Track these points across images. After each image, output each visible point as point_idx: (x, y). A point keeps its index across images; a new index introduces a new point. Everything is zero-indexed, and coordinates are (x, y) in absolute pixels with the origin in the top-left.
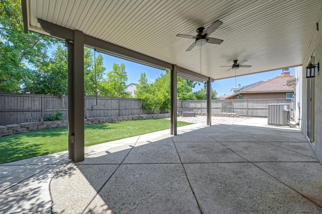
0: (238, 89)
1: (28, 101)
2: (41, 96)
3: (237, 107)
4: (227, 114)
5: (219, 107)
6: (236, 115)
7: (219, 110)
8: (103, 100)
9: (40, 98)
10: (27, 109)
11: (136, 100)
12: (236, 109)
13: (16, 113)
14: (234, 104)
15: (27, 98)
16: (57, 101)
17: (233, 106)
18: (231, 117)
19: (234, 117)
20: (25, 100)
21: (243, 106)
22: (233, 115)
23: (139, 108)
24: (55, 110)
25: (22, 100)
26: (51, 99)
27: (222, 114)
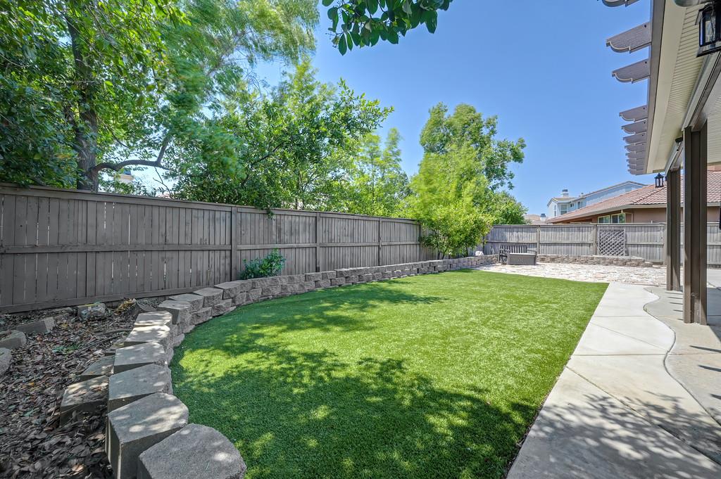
0: (570, 201)
1: (201, 220)
2: (229, 209)
3: (636, 242)
4: (617, 260)
5: (586, 241)
6: (644, 261)
7: (586, 248)
8: (350, 221)
9: (228, 214)
10: (199, 243)
11: (409, 222)
12: (634, 245)
13: (175, 255)
14: (629, 234)
15: (201, 213)
16: (262, 224)
17: (626, 238)
18: (631, 265)
19: (638, 265)
20: (196, 219)
21: (654, 238)
22: (636, 260)
23: (414, 243)
24: (258, 247)
25: (189, 218)
26: (248, 216)
27: (604, 259)
